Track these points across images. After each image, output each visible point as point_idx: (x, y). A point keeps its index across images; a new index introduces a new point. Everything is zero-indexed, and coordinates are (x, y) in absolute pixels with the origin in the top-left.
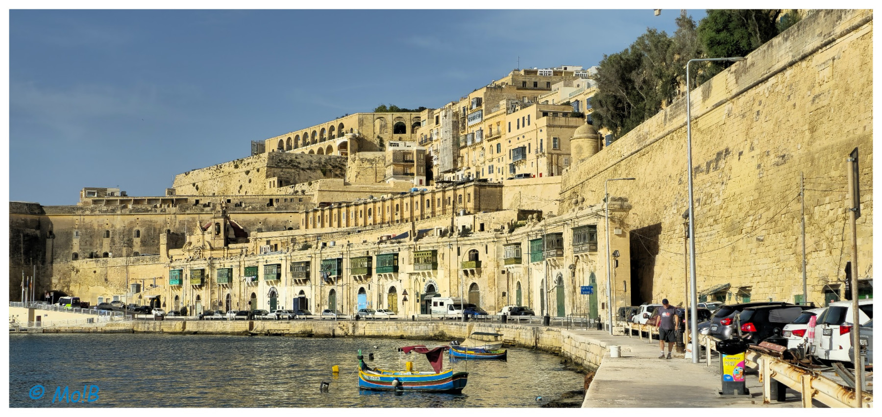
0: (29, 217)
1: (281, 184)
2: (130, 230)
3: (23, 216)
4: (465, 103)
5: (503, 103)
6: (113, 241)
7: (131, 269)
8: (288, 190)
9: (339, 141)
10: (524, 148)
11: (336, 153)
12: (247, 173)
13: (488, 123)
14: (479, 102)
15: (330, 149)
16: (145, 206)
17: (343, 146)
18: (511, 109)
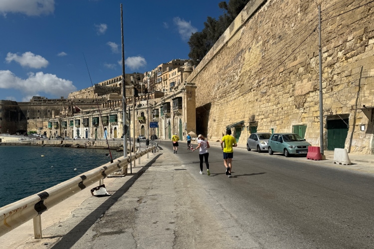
0: (12, 106)
1: (99, 95)
2: (46, 110)
3: (9, 105)
4: (156, 69)
5: (168, 68)
6: (41, 113)
7: (44, 122)
8: (100, 97)
9: (119, 83)
10: (174, 83)
11: (118, 86)
12: (89, 92)
13: (163, 75)
14: (160, 68)
15: (117, 85)
16: (52, 102)
17: (120, 84)
18: (170, 70)
